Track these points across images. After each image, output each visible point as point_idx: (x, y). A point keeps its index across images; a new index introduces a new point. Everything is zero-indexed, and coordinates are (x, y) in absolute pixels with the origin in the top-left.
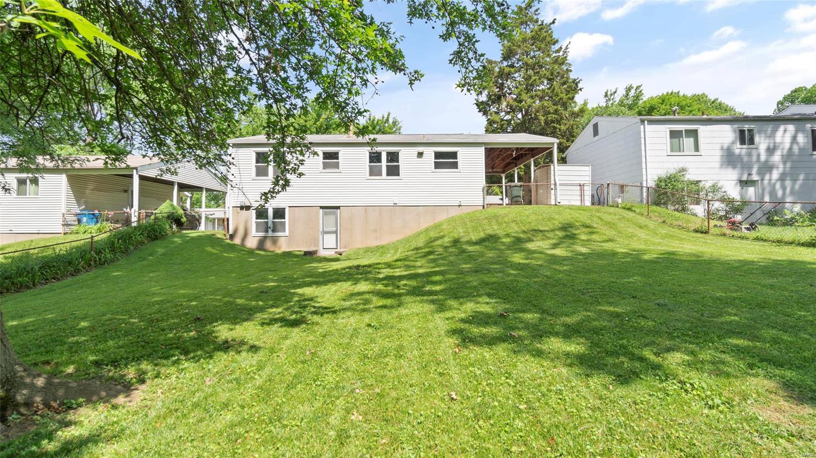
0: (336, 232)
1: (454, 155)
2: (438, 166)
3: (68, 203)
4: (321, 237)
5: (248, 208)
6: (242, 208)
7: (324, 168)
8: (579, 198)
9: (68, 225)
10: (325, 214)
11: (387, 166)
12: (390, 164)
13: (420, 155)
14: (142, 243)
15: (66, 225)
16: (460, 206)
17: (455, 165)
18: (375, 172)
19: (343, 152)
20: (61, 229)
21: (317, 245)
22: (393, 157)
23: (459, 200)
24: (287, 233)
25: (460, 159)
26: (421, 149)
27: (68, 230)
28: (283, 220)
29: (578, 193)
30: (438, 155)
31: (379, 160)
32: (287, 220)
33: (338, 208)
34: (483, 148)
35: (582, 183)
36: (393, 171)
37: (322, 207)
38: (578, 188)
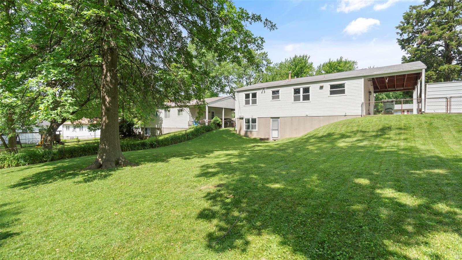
0: (278, 130)
1: (342, 86)
2: (332, 93)
3: (190, 118)
4: (271, 132)
5: (242, 119)
6: (240, 119)
7: (273, 99)
8: (445, 107)
9: (190, 125)
10: (273, 121)
11: (303, 95)
12: (305, 94)
13: (321, 88)
14: (203, 133)
15: (189, 125)
16: (345, 116)
17: (343, 92)
18: (297, 99)
19: (281, 90)
20: (188, 127)
21: (269, 136)
22: (306, 90)
23: (345, 112)
24: (257, 130)
25: (346, 88)
26: (321, 84)
27: (190, 127)
28: (255, 124)
29: (445, 104)
30: (332, 87)
31: (299, 92)
32: (257, 124)
33: (279, 118)
34: (363, 79)
35: (448, 96)
36: (306, 98)
37: (271, 118)
38: (445, 100)
